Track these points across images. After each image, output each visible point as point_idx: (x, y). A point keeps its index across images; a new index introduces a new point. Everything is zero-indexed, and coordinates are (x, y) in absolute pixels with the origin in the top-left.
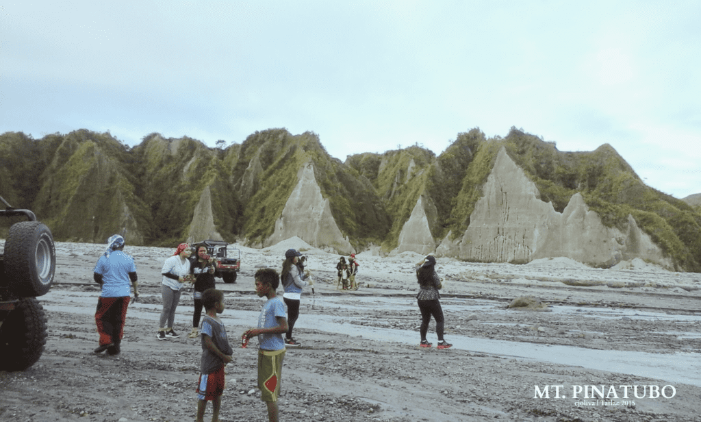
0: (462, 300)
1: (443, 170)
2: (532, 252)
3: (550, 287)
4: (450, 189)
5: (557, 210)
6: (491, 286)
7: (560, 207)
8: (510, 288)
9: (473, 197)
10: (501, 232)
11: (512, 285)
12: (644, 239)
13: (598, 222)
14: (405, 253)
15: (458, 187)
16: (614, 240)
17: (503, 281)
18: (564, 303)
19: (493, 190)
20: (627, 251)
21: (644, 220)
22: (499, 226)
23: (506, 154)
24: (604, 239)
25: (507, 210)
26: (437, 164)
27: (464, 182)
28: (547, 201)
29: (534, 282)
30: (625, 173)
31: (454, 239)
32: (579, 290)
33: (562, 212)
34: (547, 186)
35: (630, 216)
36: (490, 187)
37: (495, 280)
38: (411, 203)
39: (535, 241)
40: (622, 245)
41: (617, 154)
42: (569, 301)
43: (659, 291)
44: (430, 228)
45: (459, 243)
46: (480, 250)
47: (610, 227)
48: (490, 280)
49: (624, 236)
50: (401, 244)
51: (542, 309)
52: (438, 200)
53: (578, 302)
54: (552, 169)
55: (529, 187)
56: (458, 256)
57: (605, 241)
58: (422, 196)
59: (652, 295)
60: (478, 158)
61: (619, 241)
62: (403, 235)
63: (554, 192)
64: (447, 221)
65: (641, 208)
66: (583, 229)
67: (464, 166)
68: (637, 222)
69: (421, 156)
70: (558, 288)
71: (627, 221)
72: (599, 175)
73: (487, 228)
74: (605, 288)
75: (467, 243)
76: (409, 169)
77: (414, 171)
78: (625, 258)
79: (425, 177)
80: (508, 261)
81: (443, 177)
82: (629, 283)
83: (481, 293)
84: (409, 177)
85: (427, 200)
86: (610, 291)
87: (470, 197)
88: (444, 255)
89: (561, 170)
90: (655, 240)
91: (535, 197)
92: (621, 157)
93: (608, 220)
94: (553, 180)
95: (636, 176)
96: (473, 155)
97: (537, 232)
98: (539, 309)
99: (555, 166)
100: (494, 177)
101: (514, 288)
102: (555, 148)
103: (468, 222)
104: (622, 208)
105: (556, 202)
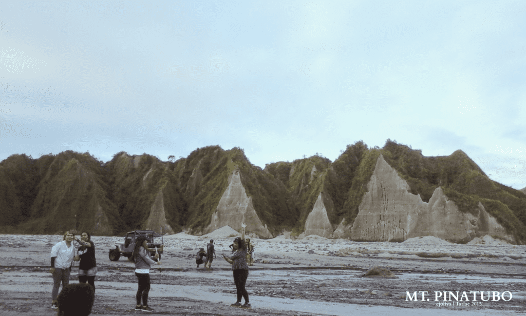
0: (333, 271)
1: (337, 173)
2: (406, 232)
3: (407, 259)
4: (343, 187)
5: (424, 200)
6: (361, 259)
7: (426, 198)
8: (376, 260)
9: (360, 193)
10: (382, 218)
11: (378, 258)
12: (492, 220)
13: (456, 209)
14: (310, 236)
15: (348, 185)
16: (468, 222)
17: (371, 255)
18: (413, 271)
19: (375, 186)
20: (479, 230)
21: (491, 206)
22: (380, 214)
23: (383, 159)
24: (461, 221)
25: (386, 201)
26: (332, 169)
27: (353, 182)
28: (416, 194)
29: (395, 255)
30: (475, 171)
31: (346, 224)
32: (429, 261)
33: (428, 202)
34: (416, 183)
35: (480, 203)
36: (373, 184)
37: (365, 255)
38: (314, 198)
39: (408, 225)
40: (474, 225)
41: (468, 157)
42: (417, 270)
43: (492, 260)
44: (329, 218)
45: (350, 228)
46: (367, 233)
47: (466, 213)
48: (361, 255)
49: (476, 219)
50: (307, 229)
51: (389, 276)
52: (334, 196)
53: (423, 270)
54: (420, 170)
55: (402, 185)
56: (351, 238)
57: (461, 223)
58: (322, 193)
59: (485, 263)
60: (363, 163)
61: (473, 223)
62: (308, 223)
63: (422, 187)
64: (341, 211)
65: (489, 197)
66: (445, 214)
67: (352, 170)
68: (485, 208)
69: (319, 162)
70: (413, 260)
71: (478, 207)
72: (455, 173)
73: (372, 216)
74: (450, 259)
75: (357, 227)
76: (312, 173)
77: (316, 174)
78: (478, 236)
79: (324, 179)
80: (389, 240)
81: (337, 178)
82: (468, 254)
83: (349, 265)
84: (312, 178)
85: (325, 196)
86: (453, 261)
87: (358, 193)
88: (339, 236)
89: (426, 170)
90: (500, 221)
91: (407, 192)
92: (471, 160)
93: (463, 207)
94: (420, 178)
95: (483, 173)
96: (359, 161)
97: (409, 218)
98: (387, 276)
99: (422, 168)
100: (375, 177)
101: (380, 260)
102: (421, 154)
103: (357, 211)
104: (473, 197)
105: (423, 194)
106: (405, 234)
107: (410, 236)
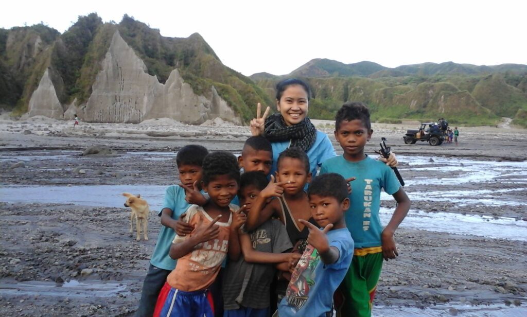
1: (67, 47)
2: (142, 114)
3: (136, 139)
4: (74, 63)
5: (160, 82)
6: (85, 139)
7: (163, 80)
8: (102, 140)
9: (94, 70)
10: (118, 99)
11: (105, 138)
12: (222, 103)
13: (191, 91)
14: (36, 117)
15: (80, 63)
16: (202, 104)
17: (98, 135)
18: (138, 150)
19: (111, 65)
20: (211, 113)
21: (223, 90)
22: (116, 94)
23: (119, 36)
24: (195, 104)
25: (122, 82)
26: (61, 41)
27: (86, 58)
28: (153, 75)
29: (124, 135)
30: (210, 55)
31: (79, 104)
32: (158, 139)
33: (164, 84)
34: (153, 63)
35: (213, 87)
36: (108, 63)
37: (92, 135)
38: (39, 75)
39: (145, 106)
40: (207, 108)
41: (204, 41)
42: (143, 148)
43: (217, 138)
44: (58, 96)
45: (84, 108)
46: (101, 114)
47: (199, 95)
48: (87, 134)
49: (209, 102)
50: (31, 109)
51: (110, 155)
52: (64, 72)
53: (149, 148)
54: (157, 50)
55: (138, 64)
56: (83, 119)
57: (196, 106)
58: (49, 68)
59: (211, 141)
60: (97, 38)
61: (206, 106)
62: (32, 102)
63: (159, 68)
64: (73, 90)
65: (221, 81)
66: (180, 96)
67: (86, 44)
68: (218, 92)
69: (46, 33)
70: (142, 139)
71: (211, 91)
72: (192, 56)
73: (107, 96)
74: (179, 137)
75: (90, 108)
76: (36, 45)
77: (41, 47)
78: (210, 118)
79: (51, 52)
80: (124, 122)
81: (67, 53)
82: (196, 133)
83: (69, 145)
84: (36, 51)
85: (53, 72)
86: (181, 140)
87: (91, 70)
88: (71, 118)
89: (163, 51)
90: (230, 104)
91: (143, 72)
92: (207, 44)
93: (197, 90)
94: (157, 58)
95: (217, 58)
96: (93, 35)
97: (146, 99)
98: (108, 155)
99: (159, 48)
100: (110, 55)
101: (106, 140)
102: (159, 34)
103: (91, 91)
104: (207, 80)
105: (160, 75)
106: (141, 116)
107: (146, 117)
